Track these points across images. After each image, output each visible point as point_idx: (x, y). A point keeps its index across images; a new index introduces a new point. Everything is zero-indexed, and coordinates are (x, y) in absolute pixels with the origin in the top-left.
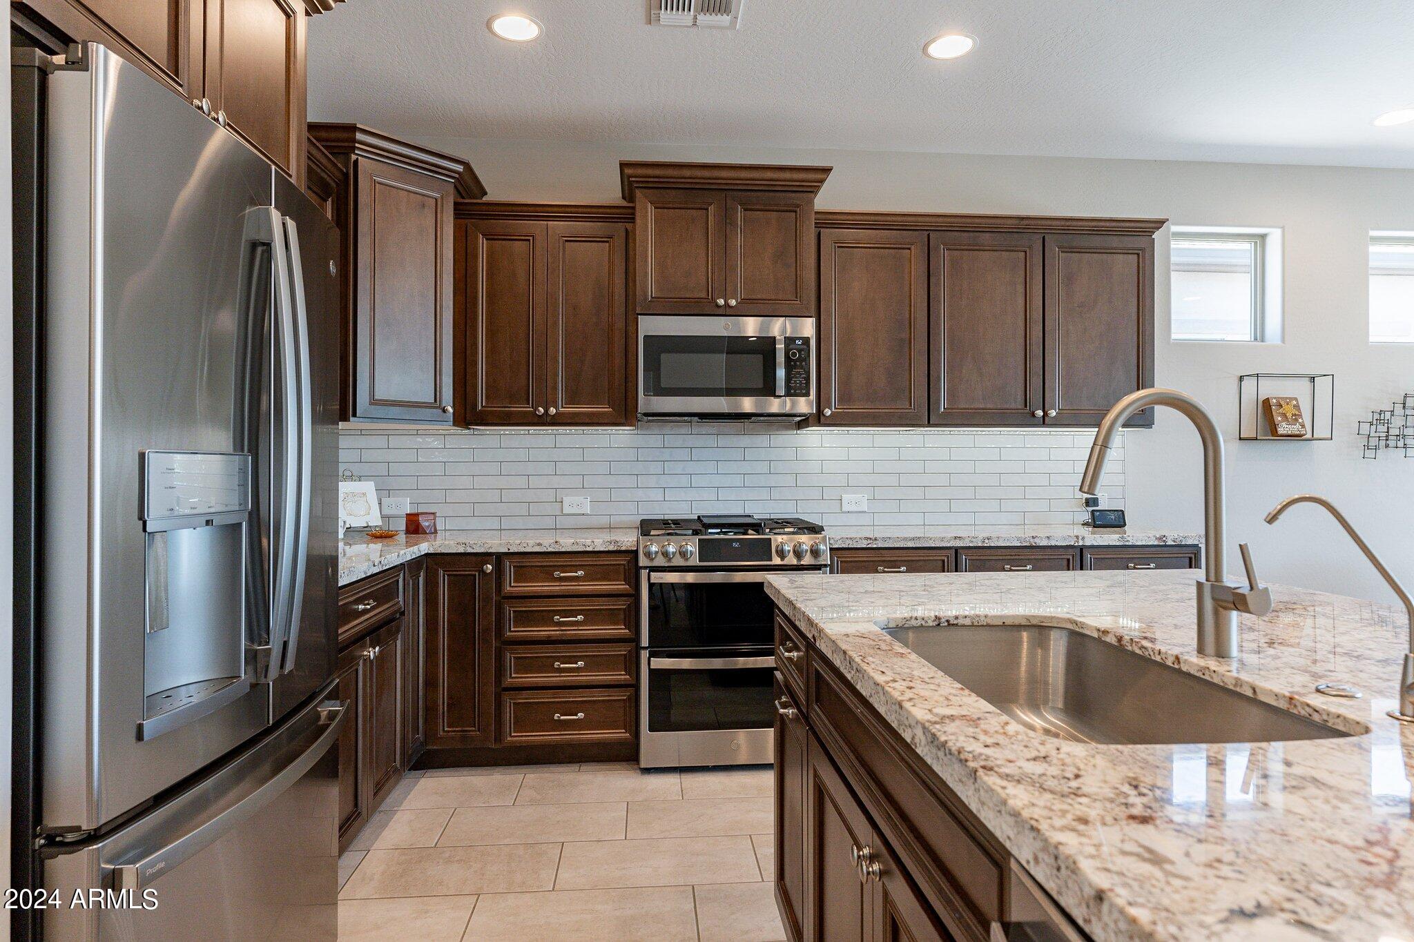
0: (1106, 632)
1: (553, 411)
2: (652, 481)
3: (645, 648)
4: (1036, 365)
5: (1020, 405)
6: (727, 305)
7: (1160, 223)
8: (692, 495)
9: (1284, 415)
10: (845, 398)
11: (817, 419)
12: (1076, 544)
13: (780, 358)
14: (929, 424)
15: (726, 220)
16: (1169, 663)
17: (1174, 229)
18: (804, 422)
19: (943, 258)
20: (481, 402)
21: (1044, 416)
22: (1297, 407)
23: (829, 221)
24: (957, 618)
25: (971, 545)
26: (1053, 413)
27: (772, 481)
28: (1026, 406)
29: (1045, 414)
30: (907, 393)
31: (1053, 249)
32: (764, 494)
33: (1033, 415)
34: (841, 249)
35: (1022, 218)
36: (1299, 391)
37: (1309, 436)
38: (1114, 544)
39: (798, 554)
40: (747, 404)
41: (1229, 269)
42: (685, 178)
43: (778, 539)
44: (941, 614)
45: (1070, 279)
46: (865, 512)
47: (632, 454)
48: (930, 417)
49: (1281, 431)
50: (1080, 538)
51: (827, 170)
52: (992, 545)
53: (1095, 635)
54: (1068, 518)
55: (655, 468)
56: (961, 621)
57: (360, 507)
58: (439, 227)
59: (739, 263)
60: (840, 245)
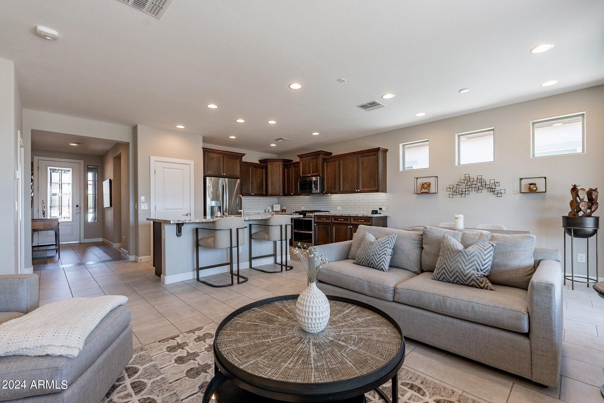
1: (293, 194)
2: (312, 204)
8: (317, 207)
9: (424, 187)
20: (286, 193)
22: (428, 185)
29: (358, 191)
30: (336, 188)
31: (359, 157)
45: (363, 163)
48: (340, 192)
49: (422, 191)
55: (312, 202)
57: (277, 208)
58: (279, 169)
59: (311, 169)
60: (327, 162)
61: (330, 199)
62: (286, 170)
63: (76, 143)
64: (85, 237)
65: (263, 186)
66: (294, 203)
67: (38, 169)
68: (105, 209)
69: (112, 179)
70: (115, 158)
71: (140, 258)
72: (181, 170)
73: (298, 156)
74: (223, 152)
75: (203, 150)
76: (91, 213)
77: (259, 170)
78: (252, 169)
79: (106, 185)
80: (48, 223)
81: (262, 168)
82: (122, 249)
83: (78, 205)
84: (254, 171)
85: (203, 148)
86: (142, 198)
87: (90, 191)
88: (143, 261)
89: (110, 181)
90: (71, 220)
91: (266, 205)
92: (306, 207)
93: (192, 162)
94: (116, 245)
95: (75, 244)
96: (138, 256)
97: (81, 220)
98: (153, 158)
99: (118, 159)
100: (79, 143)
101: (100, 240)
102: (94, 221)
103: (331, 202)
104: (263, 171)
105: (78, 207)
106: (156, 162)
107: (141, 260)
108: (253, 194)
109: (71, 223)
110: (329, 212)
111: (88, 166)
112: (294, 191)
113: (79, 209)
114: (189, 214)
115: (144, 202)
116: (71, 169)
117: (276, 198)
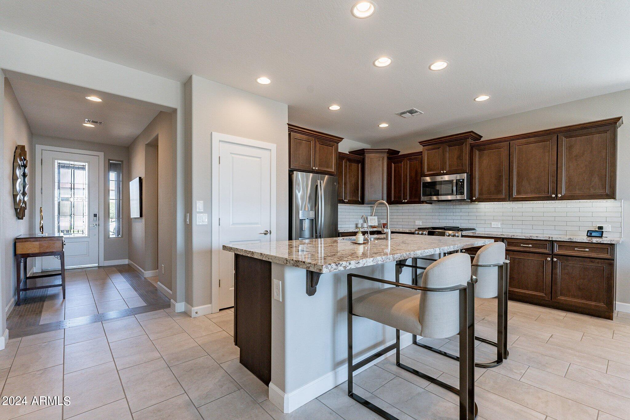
1: (406, 201)
2: (436, 217)
5: (546, 193)
6: (444, 172)
7: (618, 119)
8: (447, 221)
10: (480, 194)
11: (471, 200)
12: (549, 239)
13: (455, 185)
15: (444, 149)
19: (515, 149)
20: (393, 199)
21: (555, 197)
23: (475, 145)
25: (507, 237)
26: (560, 196)
28: (549, 193)
29: (557, 196)
30: (501, 192)
31: (562, 138)
33: (551, 196)
34: (480, 152)
38: (566, 240)
43: (447, 232)
46: (499, 228)
47: (431, 211)
48: (509, 199)
50: (551, 237)
52: (515, 238)
55: (437, 214)
57: (373, 222)
58: (383, 164)
59: (448, 161)
60: (480, 150)
61: (475, 210)
62: (393, 165)
63: (94, 122)
64: (105, 259)
65: (358, 190)
66: (401, 214)
67: (42, 163)
68: (133, 219)
69: (143, 176)
70: (148, 145)
71: (195, 309)
72: (258, 159)
73: (420, 142)
74: (315, 133)
75: (289, 128)
76: (114, 221)
77: (354, 165)
78: (346, 163)
79: (134, 185)
80: (45, 243)
81: (358, 162)
82: (159, 283)
83: (96, 214)
84: (348, 166)
85: (289, 124)
86: (198, 205)
87: (113, 195)
88: (200, 314)
89: (140, 179)
90: (86, 234)
91: (356, 217)
92: (424, 221)
93: (273, 147)
94: (148, 274)
95: (92, 268)
96: (192, 306)
97: (100, 234)
98: (217, 136)
99: (153, 146)
100: (96, 122)
101: (126, 261)
102: (118, 236)
103: (477, 214)
104: (358, 166)
105: (96, 217)
106: (221, 143)
107: (196, 313)
108: (347, 201)
109: (86, 240)
110: (474, 229)
111: (109, 160)
112: (408, 197)
113: (98, 219)
114: (269, 232)
115: (202, 213)
116: (87, 164)
117: (369, 207)
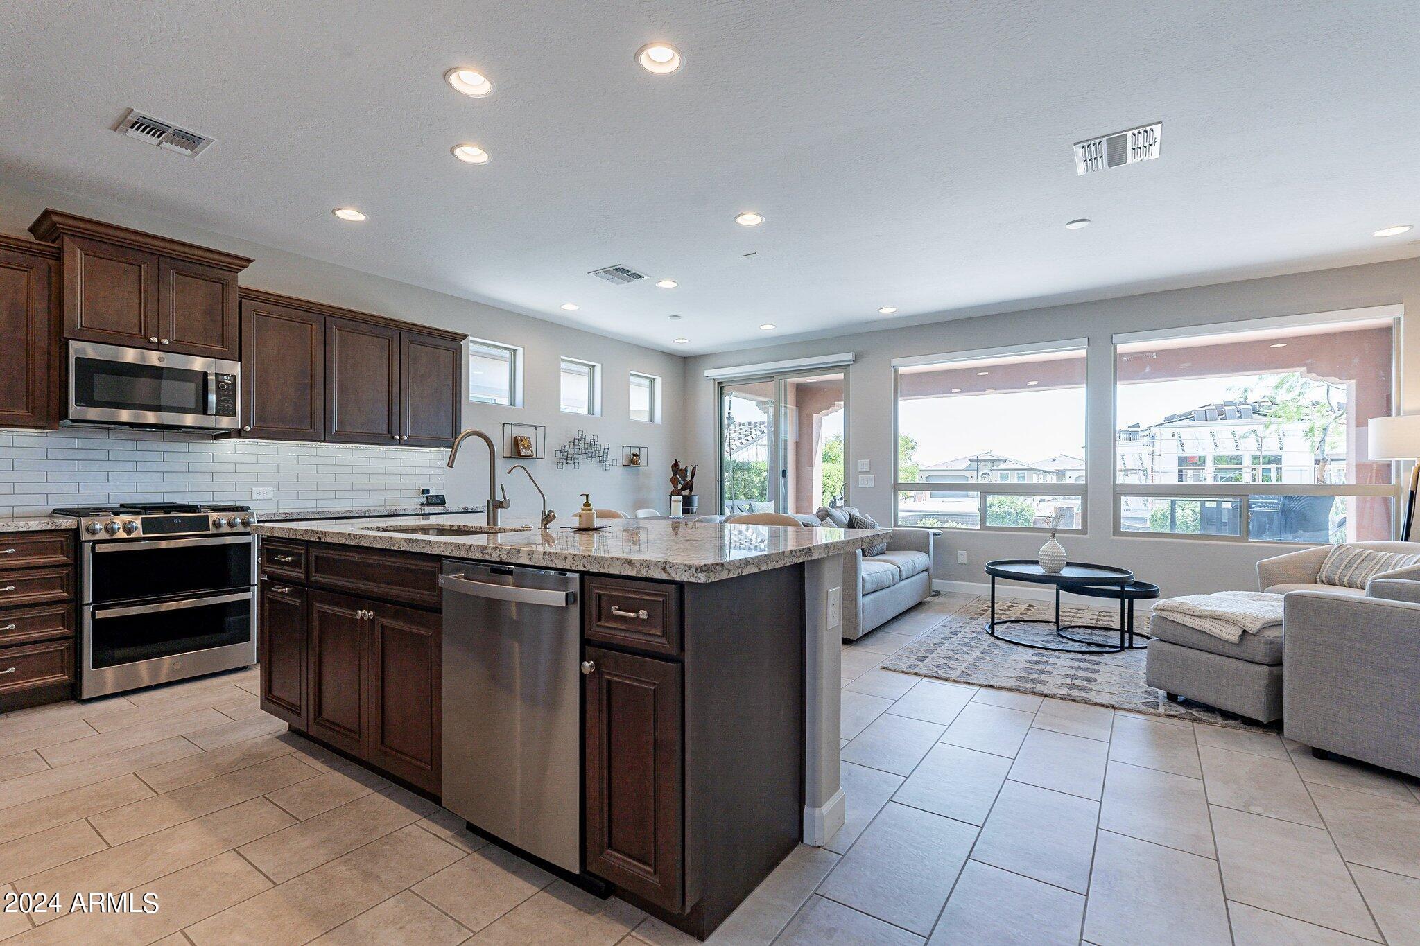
0: (453, 526)
3: (88, 604)
4: (395, 409)
5: (385, 432)
6: (160, 343)
7: (465, 337)
9: (523, 445)
10: (259, 419)
11: (239, 433)
13: (212, 386)
14: (325, 441)
15: (159, 278)
16: (478, 530)
17: (471, 338)
18: (227, 434)
19: (335, 334)
21: (399, 440)
22: (529, 441)
23: (248, 294)
24: (387, 527)
26: (405, 438)
27: (190, 477)
28: (389, 432)
29: (401, 438)
30: (309, 420)
31: (405, 340)
32: (183, 487)
33: (393, 438)
34: (258, 316)
35: (387, 319)
36: (529, 433)
37: (534, 457)
39: (231, 524)
40: (189, 420)
41: (500, 358)
42: (118, 237)
43: (213, 516)
44: (380, 526)
45: (415, 360)
46: (271, 500)
48: (325, 435)
49: (522, 454)
51: (250, 261)
52: (371, 515)
53: (449, 528)
54: (412, 501)
56: (389, 529)
